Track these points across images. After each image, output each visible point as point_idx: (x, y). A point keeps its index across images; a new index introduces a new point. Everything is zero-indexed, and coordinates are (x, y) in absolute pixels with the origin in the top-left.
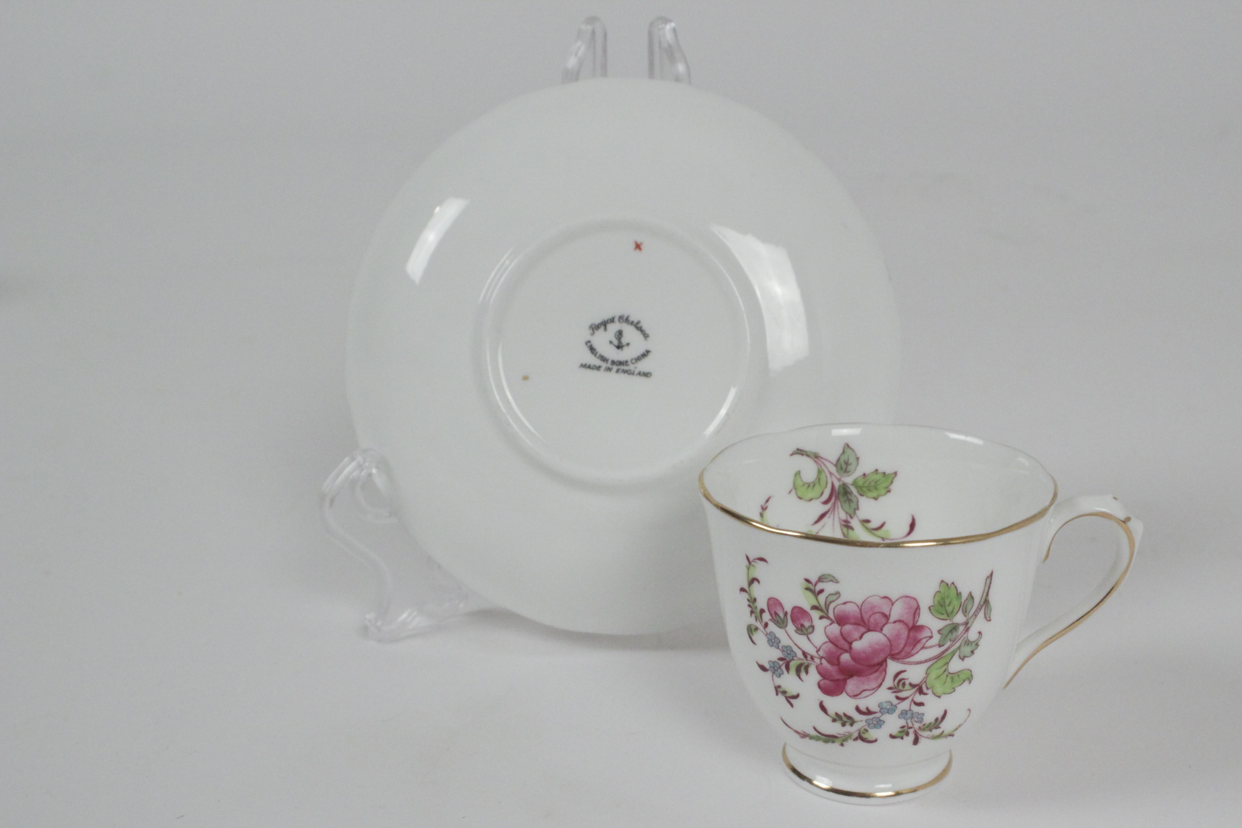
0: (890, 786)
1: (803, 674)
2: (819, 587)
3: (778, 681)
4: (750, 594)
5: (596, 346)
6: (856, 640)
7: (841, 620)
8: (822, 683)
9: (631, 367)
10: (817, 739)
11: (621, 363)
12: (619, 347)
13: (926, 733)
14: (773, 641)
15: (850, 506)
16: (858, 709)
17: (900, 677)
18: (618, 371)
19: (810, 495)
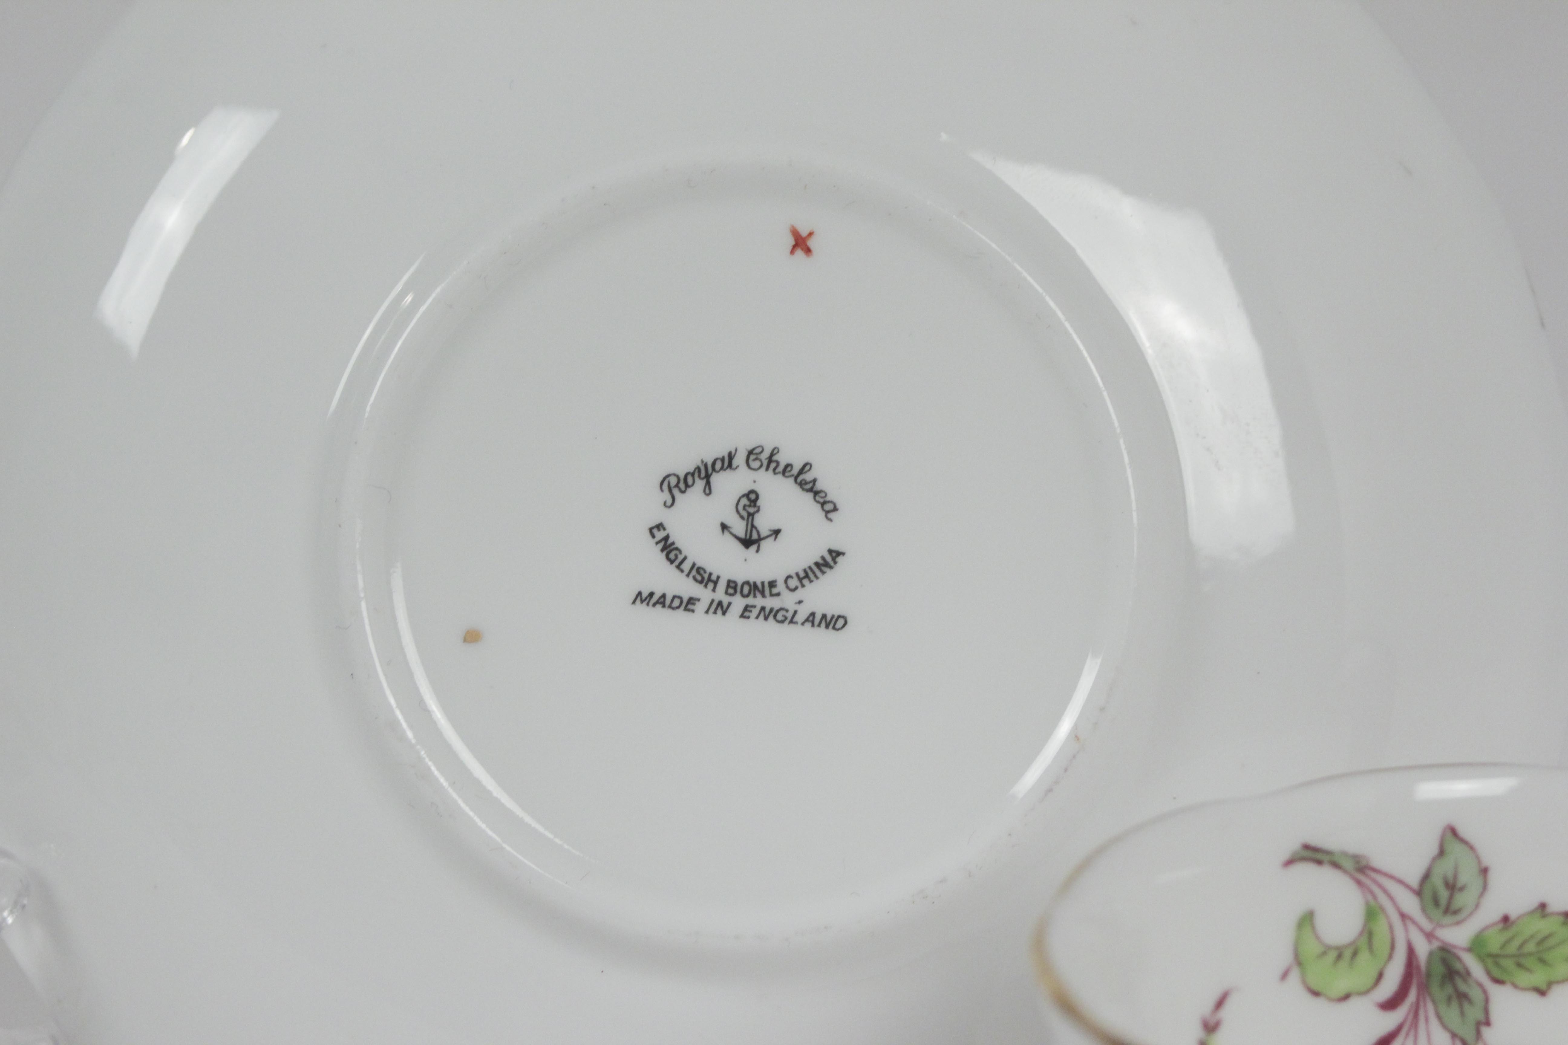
5: (678, 538)
9: (787, 600)
11: (755, 589)
12: (748, 542)
15: (1462, 1014)
18: (745, 613)
19: (1342, 983)
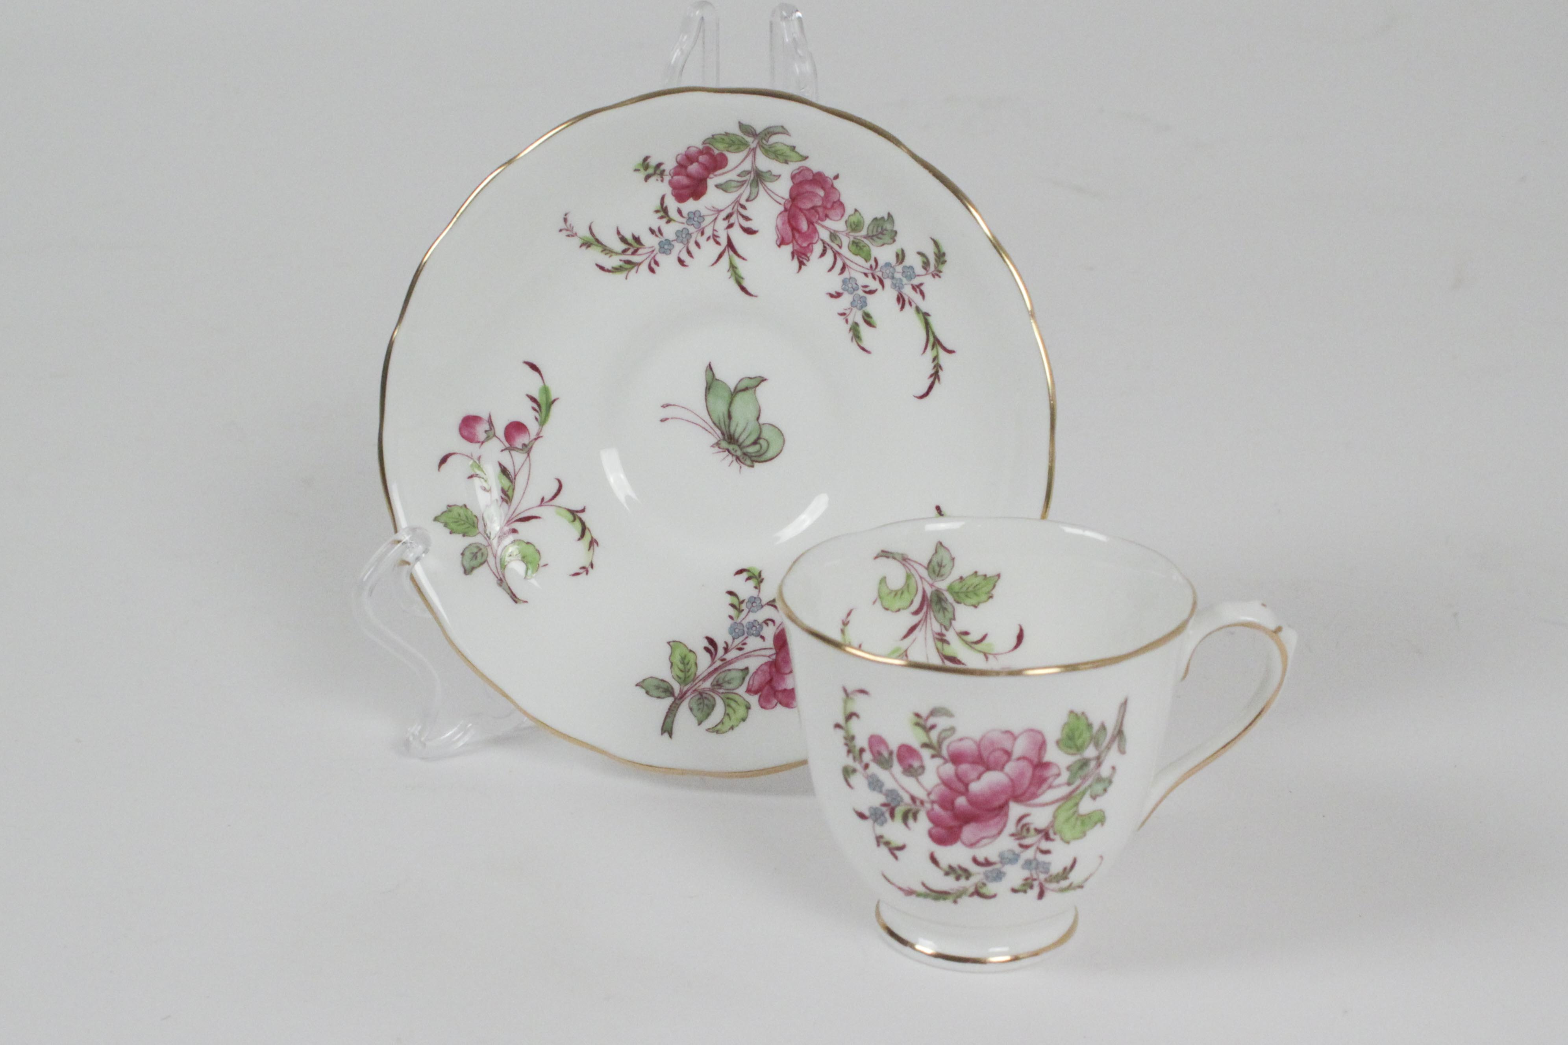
0: (1006, 949)
1: (911, 821)
2: (932, 721)
3: (880, 830)
4: (847, 731)
6: (973, 781)
7: (956, 758)
8: (934, 831)
10: (925, 896)
13: (1054, 886)
14: (875, 784)
15: (945, 617)
16: (975, 861)
17: (1025, 821)
19: (898, 604)
